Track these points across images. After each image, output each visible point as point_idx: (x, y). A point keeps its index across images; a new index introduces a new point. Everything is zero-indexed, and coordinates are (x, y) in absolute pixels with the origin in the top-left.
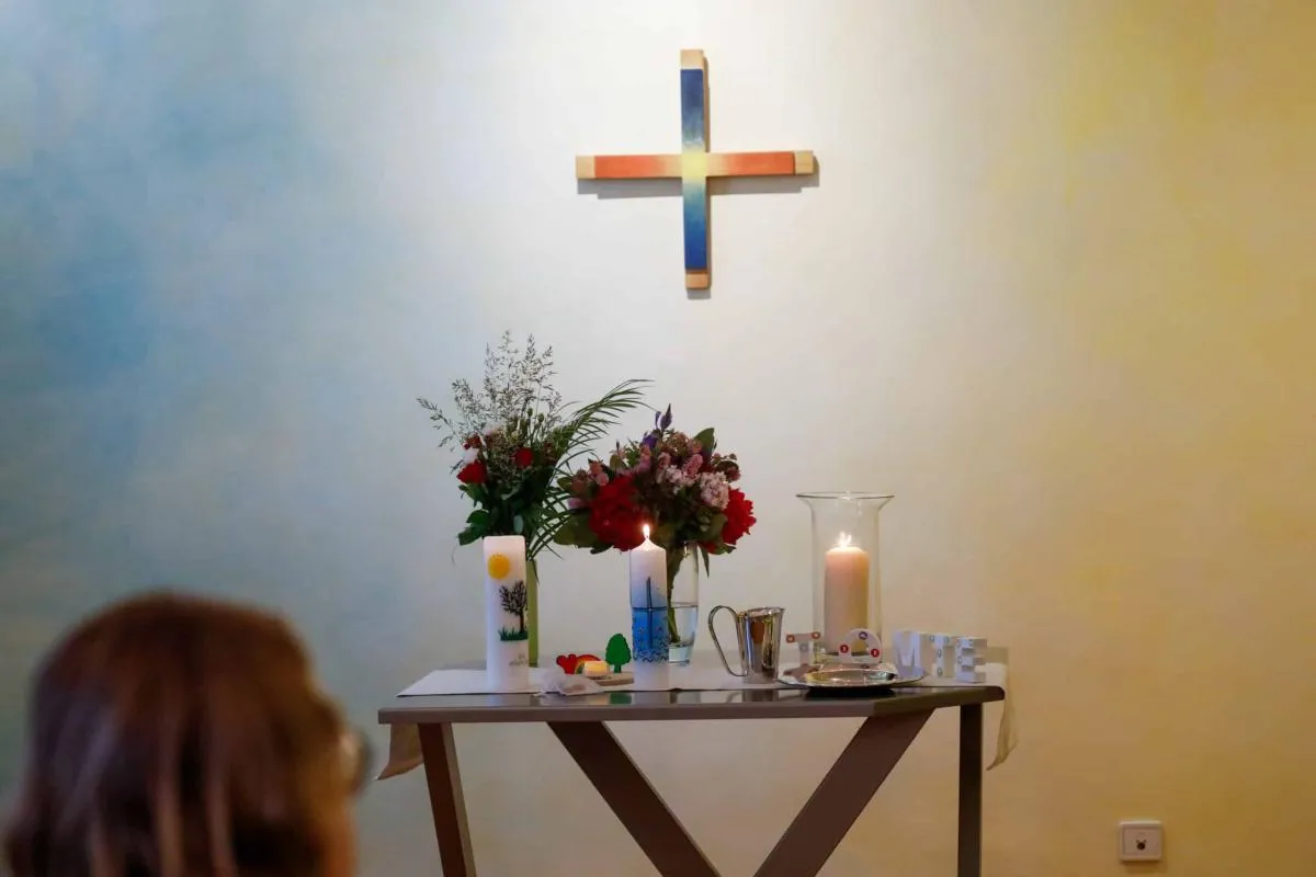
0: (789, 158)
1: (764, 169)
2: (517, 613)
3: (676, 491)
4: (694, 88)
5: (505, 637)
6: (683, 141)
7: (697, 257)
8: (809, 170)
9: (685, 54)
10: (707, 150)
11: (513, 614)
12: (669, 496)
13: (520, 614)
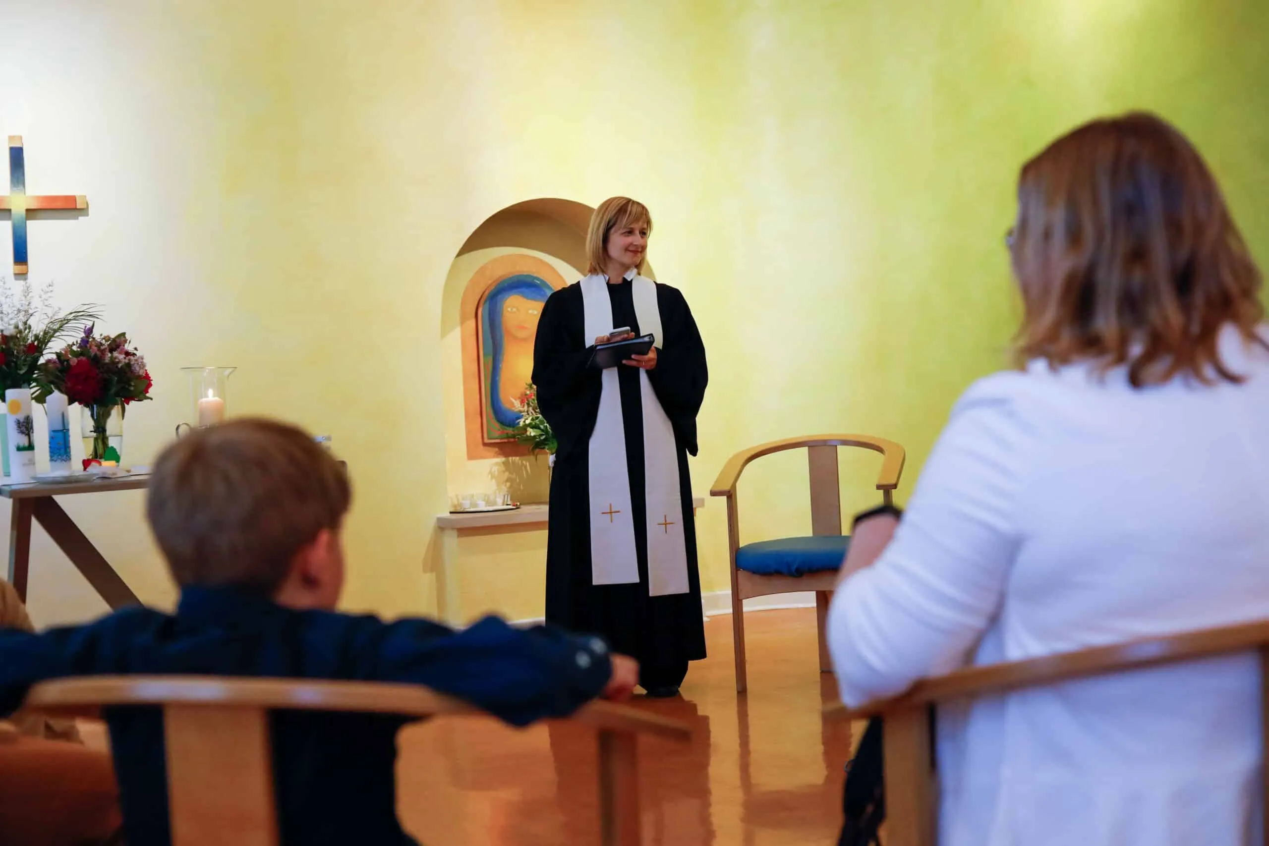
0: (73, 199)
1: (59, 205)
2: (26, 435)
3: (120, 365)
4: (17, 157)
5: (19, 449)
6: (11, 188)
7: (20, 256)
8: (85, 207)
9: (11, 138)
10: (25, 194)
11: (24, 435)
12: (117, 369)
13: (29, 435)
